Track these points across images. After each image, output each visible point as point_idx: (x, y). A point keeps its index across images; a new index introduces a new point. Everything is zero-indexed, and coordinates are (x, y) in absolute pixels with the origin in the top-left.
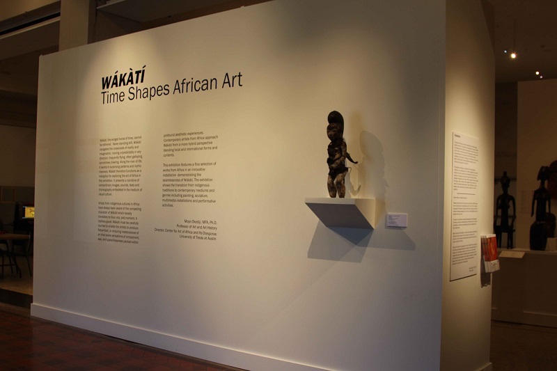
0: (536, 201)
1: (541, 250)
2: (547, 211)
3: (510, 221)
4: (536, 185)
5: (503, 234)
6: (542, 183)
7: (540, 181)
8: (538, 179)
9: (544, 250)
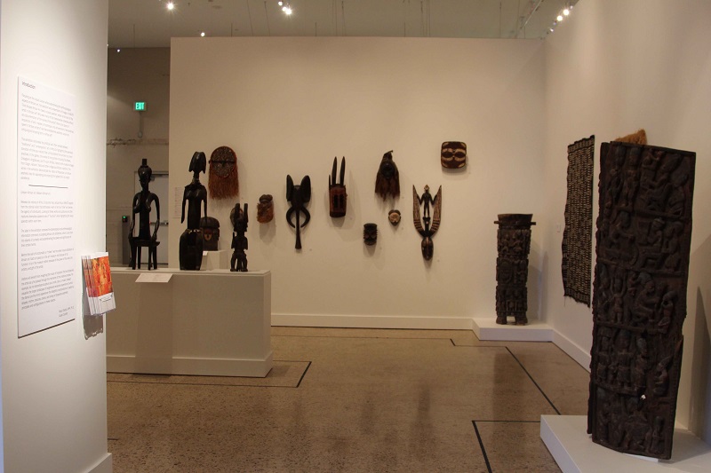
0: (187, 201)
1: (194, 269)
2: (203, 215)
3: (152, 229)
4: (189, 178)
5: (143, 248)
6: (196, 176)
7: (193, 172)
8: (190, 171)
9: (199, 269)
